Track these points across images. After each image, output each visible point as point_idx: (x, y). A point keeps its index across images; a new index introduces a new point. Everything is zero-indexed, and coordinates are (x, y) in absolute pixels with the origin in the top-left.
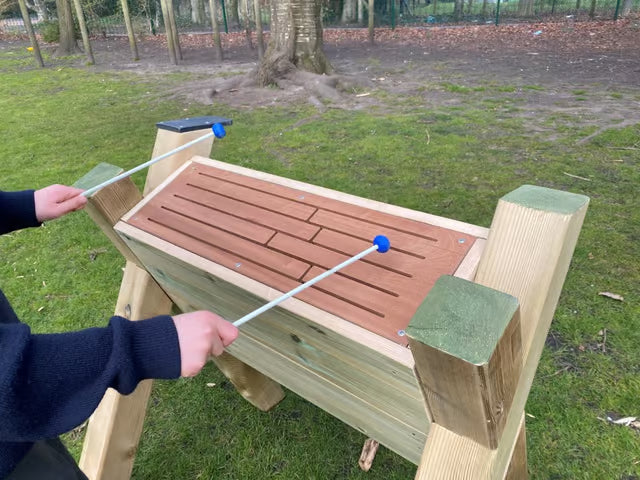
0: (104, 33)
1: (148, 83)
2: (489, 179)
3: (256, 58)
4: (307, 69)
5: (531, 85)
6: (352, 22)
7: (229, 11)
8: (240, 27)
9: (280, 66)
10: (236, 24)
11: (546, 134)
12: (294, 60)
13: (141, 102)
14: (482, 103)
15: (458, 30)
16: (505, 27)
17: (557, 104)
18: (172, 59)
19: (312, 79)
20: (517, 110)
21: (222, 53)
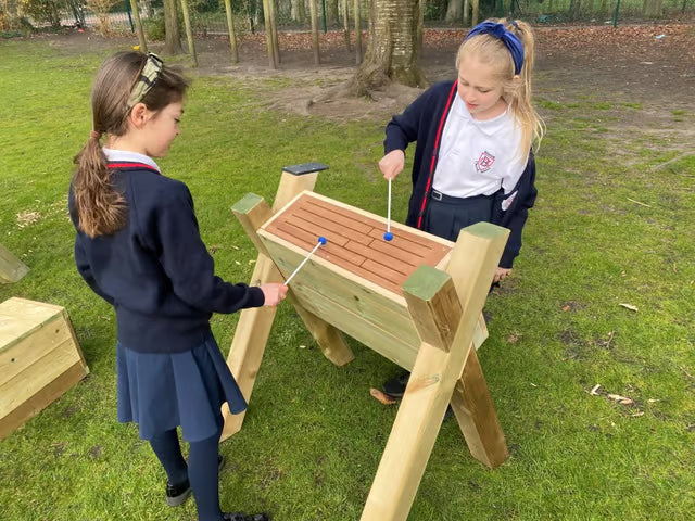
0: (205, 31)
1: (248, 90)
2: (554, 201)
3: (353, 63)
4: (401, 81)
5: (631, 103)
6: (456, 21)
7: (329, 10)
8: (339, 25)
9: (375, 79)
10: (335, 22)
11: (626, 157)
12: (389, 73)
13: (243, 109)
14: (572, 121)
15: (572, 31)
16: (624, 29)
17: (651, 125)
18: (271, 63)
19: (405, 93)
20: (606, 131)
21: (320, 55)
